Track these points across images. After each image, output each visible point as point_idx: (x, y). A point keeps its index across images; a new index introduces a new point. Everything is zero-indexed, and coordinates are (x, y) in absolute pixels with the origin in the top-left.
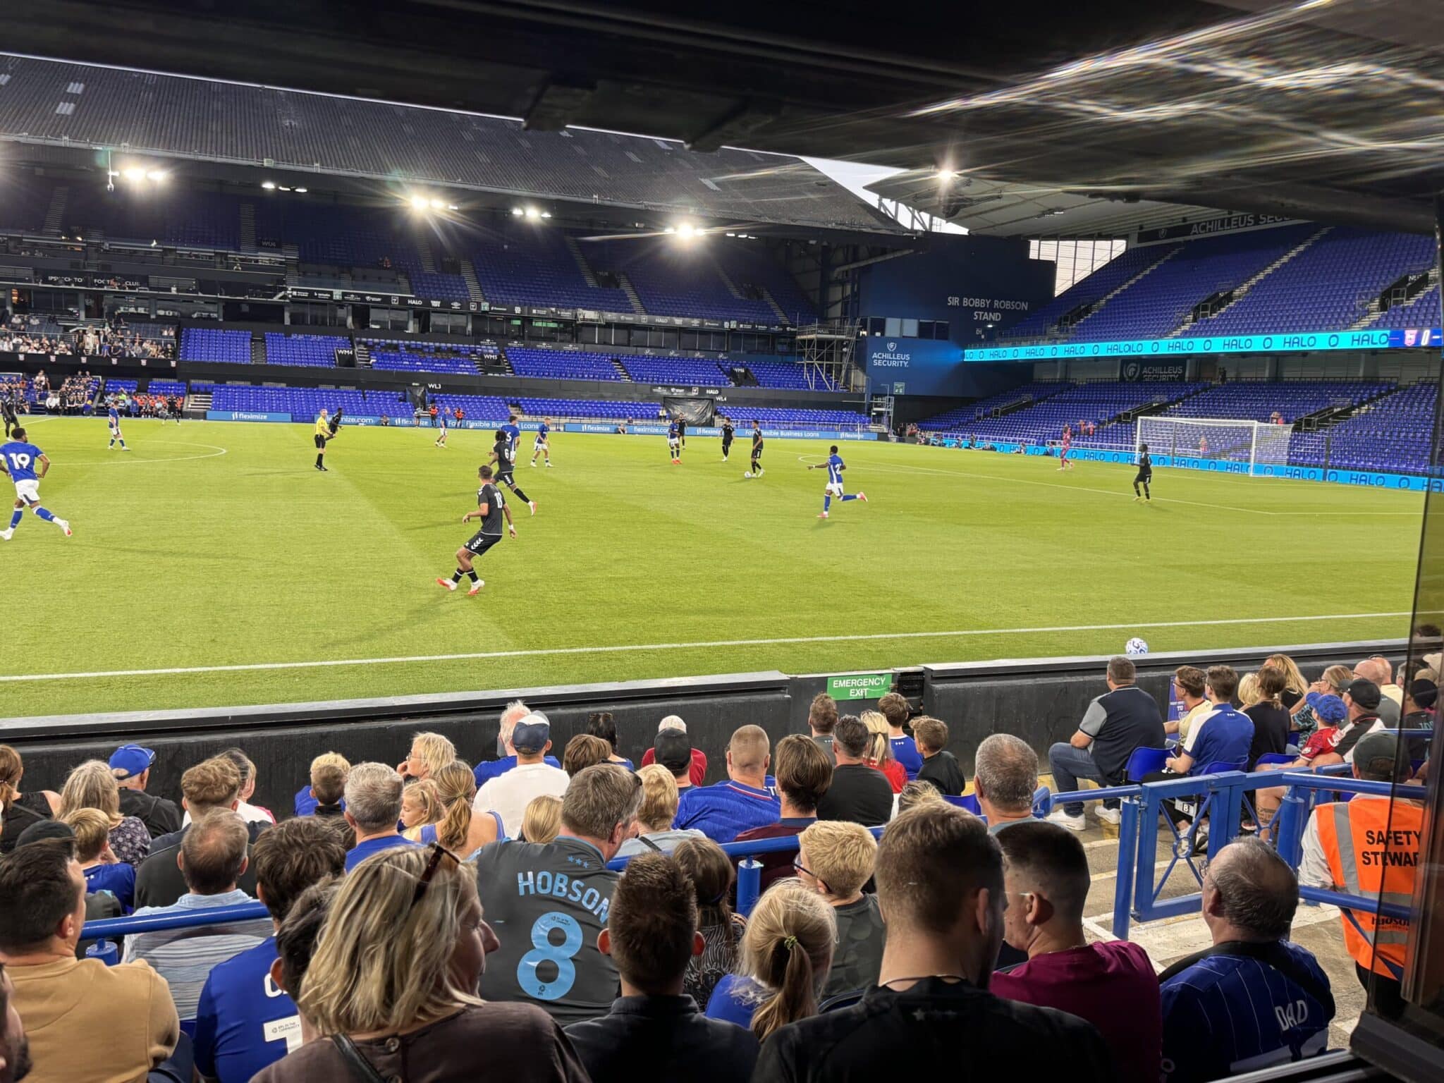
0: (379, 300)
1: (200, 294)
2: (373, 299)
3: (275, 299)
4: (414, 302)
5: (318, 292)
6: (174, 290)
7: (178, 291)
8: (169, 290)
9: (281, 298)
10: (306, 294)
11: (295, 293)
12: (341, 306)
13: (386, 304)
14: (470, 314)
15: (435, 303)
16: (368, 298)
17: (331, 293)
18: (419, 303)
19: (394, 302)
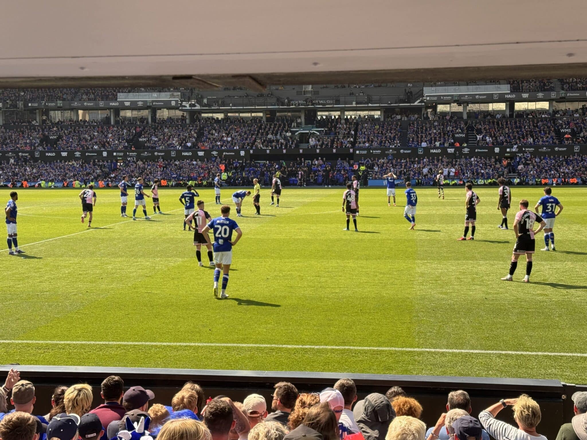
0: (485, 97)
1: (370, 105)
2: (481, 97)
3: (416, 103)
4: (509, 96)
5: (444, 96)
6: (354, 103)
7: (357, 103)
8: (352, 104)
9: (419, 103)
10: (435, 99)
11: (428, 98)
12: (459, 104)
13: (490, 99)
14: (550, 100)
15: (525, 96)
16: (477, 97)
17: (452, 96)
18: (514, 96)
19: (496, 97)
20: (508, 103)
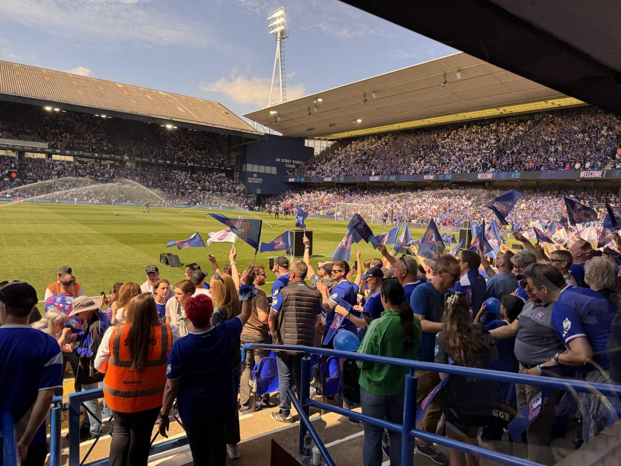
0: (31, 149)
2: (28, 148)
5: (2, 144)
12: (13, 150)
13: (34, 150)
14: (74, 156)
15: (58, 151)
16: (26, 148)
17: (8, 145)
18: (50, 151)
19: (38, 150)
20: (47, 154)
